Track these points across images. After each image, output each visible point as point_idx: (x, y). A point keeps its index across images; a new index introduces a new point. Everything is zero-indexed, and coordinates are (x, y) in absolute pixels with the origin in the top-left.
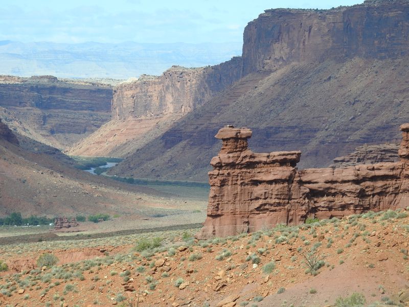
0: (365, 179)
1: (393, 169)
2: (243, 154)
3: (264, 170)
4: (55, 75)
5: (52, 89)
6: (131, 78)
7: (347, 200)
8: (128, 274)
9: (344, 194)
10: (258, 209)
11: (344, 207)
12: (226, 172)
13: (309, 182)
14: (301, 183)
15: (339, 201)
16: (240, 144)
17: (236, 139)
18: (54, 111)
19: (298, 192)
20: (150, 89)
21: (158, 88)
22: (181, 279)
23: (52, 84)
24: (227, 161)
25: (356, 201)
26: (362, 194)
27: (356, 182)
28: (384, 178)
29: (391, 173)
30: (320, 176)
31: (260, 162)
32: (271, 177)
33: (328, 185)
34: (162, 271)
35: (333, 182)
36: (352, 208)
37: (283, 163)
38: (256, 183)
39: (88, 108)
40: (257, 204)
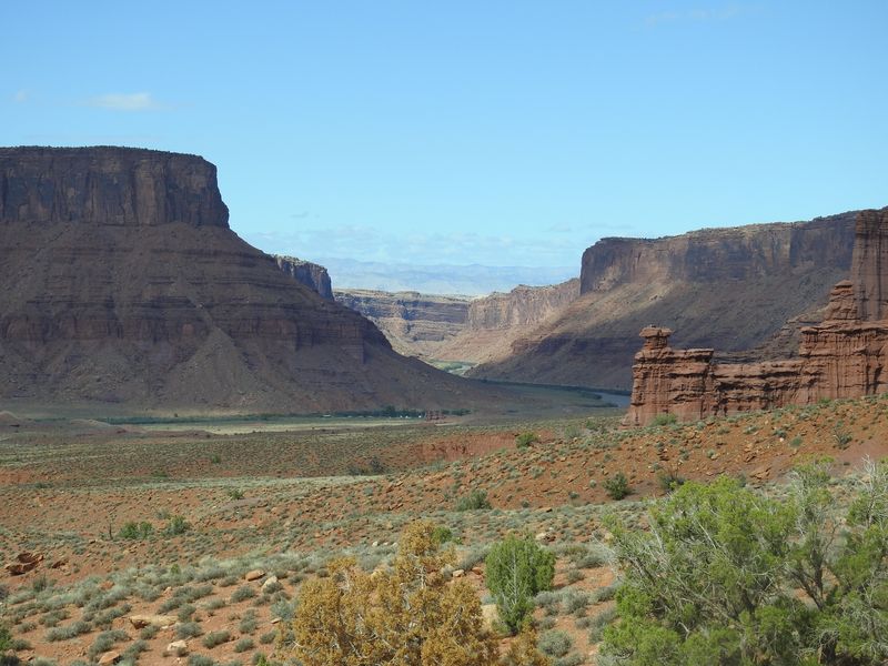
0: (769, 375)
1: (794, 367)
2: (663, 351)
3: (681, 365)
4: (418, 291)
5: (415, 303)
6: (481, 295)
7: (753, 393)
8: (662, 445)
9: (751, 388)
10: (676, 399)
11: (751, 399)
12: (648, 366)
13: (721, 377)
14: (714, 377)
15: (747, 393)
16: (661, 341)
17: (658, 337)
18: (416, 322)
19: (711, 385)
20: (500, 304)
21: (506, 303)
22: (712, 451)
23: (415, 299)
24: (649, 356)
25: (762, 394)
26: (767, 388)
27: (762, 377)
28: (786, 374)
29: (793, 370)
30: (730, 371)
31: (678, 358)
32: (687, 372)
33: (737, 380)
34: (694, 442)
35: (741, 377)
36: (758, 400)
37: (698, 359)
38: (675, 376)
39: (447, 320)
40: (675, 395)
